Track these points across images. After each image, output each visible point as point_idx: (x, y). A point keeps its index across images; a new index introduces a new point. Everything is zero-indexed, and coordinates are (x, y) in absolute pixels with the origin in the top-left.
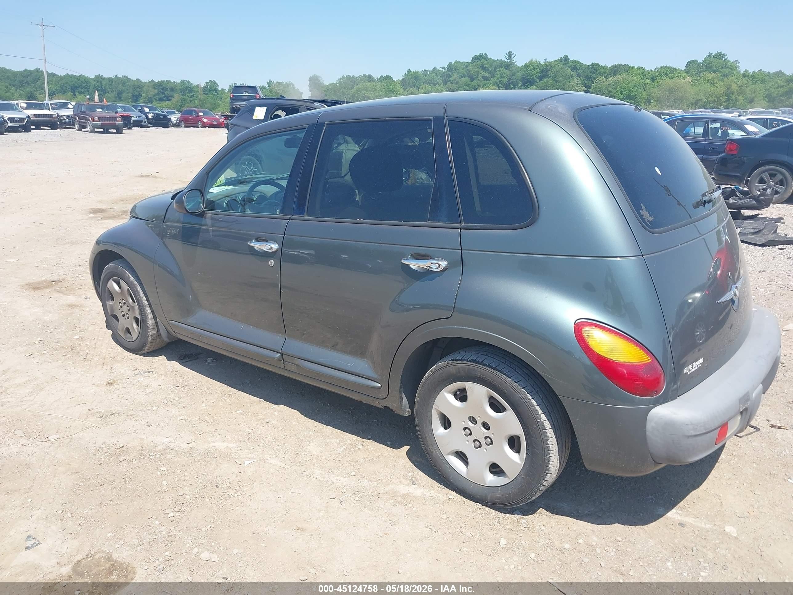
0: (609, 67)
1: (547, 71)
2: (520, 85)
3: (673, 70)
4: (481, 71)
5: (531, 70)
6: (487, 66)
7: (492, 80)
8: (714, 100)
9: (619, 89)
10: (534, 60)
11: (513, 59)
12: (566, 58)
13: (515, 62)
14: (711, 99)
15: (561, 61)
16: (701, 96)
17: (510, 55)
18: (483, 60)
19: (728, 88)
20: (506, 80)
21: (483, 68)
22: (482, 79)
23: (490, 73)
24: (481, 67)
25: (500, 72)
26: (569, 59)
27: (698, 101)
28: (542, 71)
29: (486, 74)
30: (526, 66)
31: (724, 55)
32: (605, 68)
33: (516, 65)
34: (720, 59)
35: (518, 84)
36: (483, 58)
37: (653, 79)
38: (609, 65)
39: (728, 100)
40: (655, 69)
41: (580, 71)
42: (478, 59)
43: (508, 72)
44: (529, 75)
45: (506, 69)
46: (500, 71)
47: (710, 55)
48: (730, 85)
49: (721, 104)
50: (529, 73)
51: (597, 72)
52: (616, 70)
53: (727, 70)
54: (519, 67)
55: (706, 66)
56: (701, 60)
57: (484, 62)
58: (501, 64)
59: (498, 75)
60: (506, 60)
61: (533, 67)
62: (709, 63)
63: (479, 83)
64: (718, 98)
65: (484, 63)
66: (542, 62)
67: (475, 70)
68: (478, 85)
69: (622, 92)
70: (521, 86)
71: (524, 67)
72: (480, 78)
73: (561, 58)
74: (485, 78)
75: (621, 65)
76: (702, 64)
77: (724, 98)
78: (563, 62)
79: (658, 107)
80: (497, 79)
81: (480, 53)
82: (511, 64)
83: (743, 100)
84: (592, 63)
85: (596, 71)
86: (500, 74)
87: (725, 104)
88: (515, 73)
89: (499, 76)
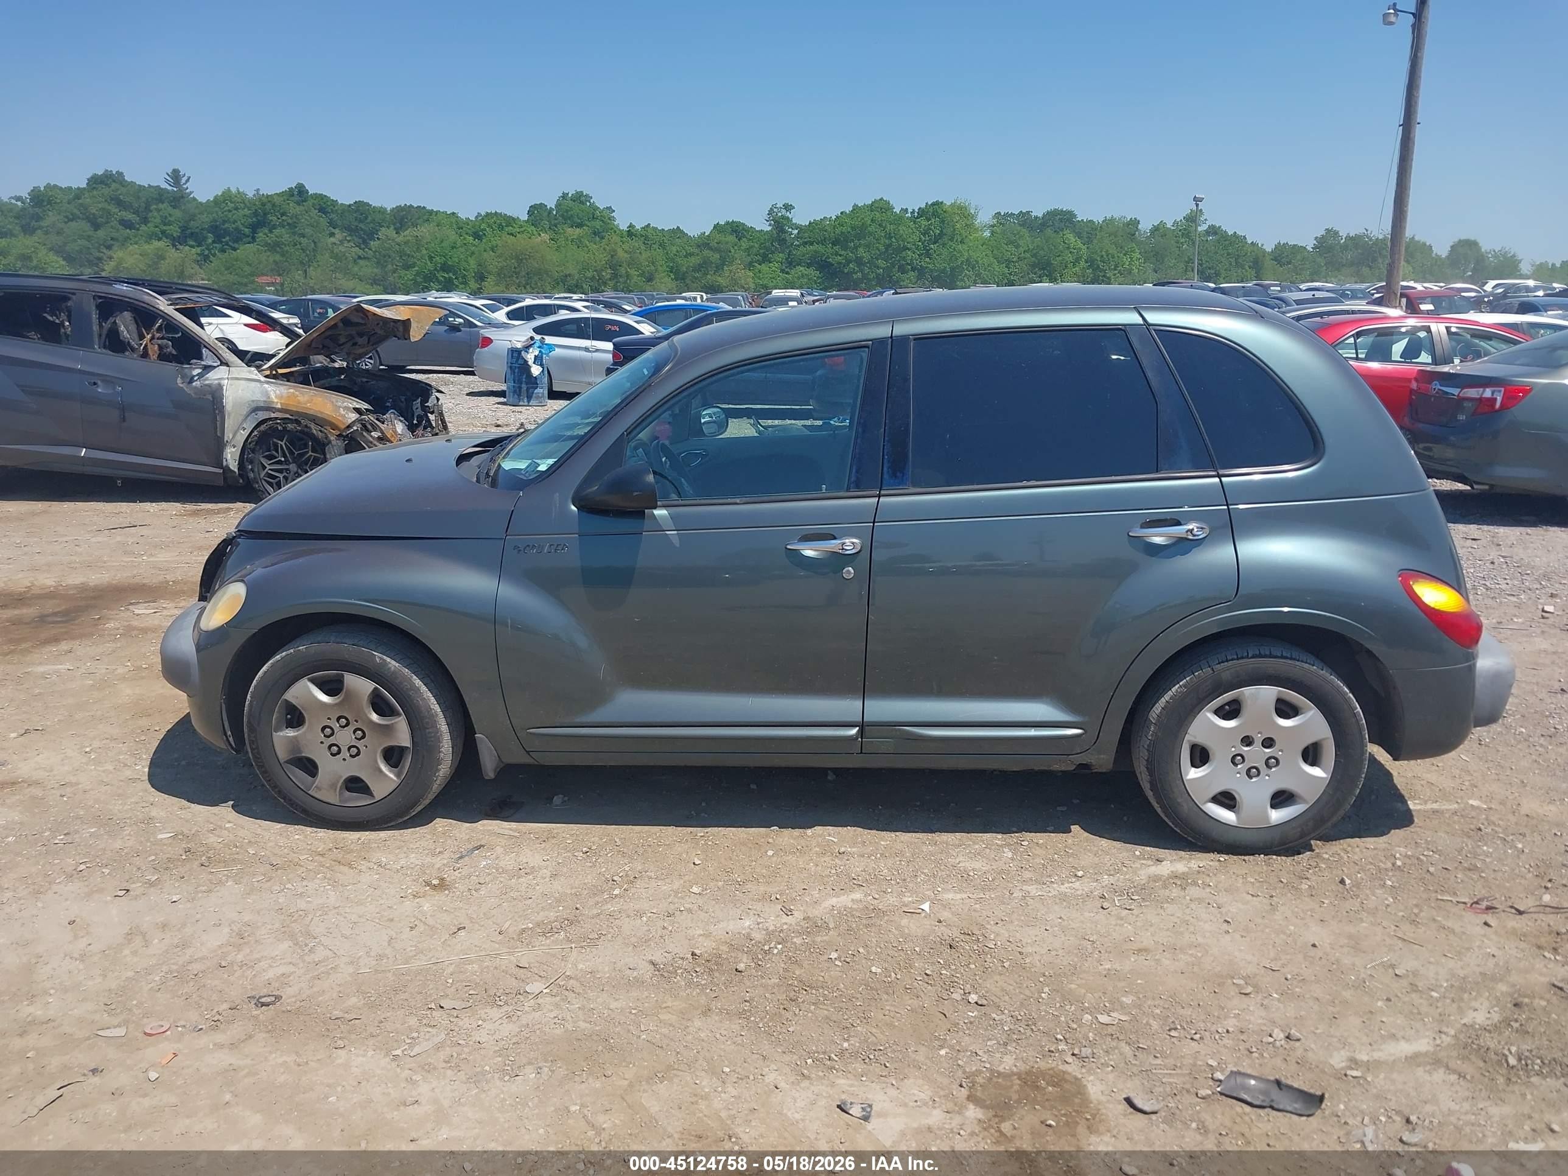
0: (389, 209)
1: (265, 214)
2: (210, 241)
3: (510, 221)
4: (114, 209)
5: (230, 211)
6: (127, 199)
7: (143, 228)
8: (593, 276)
9: (424, 252)
10: (234, 190)
11: (185, 186)
12: (301, 190)
13: (191, 193)
14: (589, 274)
15: (293, 195)
16: (572, 269)
17: (176, 176)
18: (114, 185)
19: (612, 256)
20: (177, 229)
21: (120, 203)
22: (121, 227)
23: (136, 212)
24: (112, 199)
25: (161, 213)
26: (307, 192)
27: (566, 276)
28: (256, 214)
29: (129, 216)
30: (217, 202)
31: (588, 198)
32: (381, 211)
33: (194, 199)
34: (582, 203)
35: (205, 238)
36: (114, 181)
37: (477, 236)
38: (389, 205)
39: (615, 276)
40: (476, 217)
41: (333, 216)
42: (102, 182)
43: (177, 213)
44: (228, 221)
45: (174, 207)
46: (159, 210)
47: (564, 196)
48: (615, 251)
49: (605, 284)
50: (226, 216)
51: (368, 221)
52: (405, 217)
53: (598, 224)
54: (201, 203)
55: (562, 216)
56: (551, 204)
57: (118, 189)
58: (160, 195)
59: (155, 217)
60: (170, 188)
61: (233, 205)
62: (567, 211)
63: (114, 235)
64: (599, 272)
65: (119, 192)
66: (250, 194)
67: (100, 206)
68: (112, 239)
69: (431, 258)
70: (214, 242)
71: (213, 204)
72: (115, 223)
73: (291, 189)
74: (127, 225)
75: (411, 206)
76: (554, 213)
77: (607, 274)
78: (296, 198)
79: (502, 288)
80: (156, 227)
81: (107, 171)
82: (182, 197)
83: (638, 276)
84: (356, 202)
85: (366, 218)
86: (161, 216)
87: (611, 283)
88: (194, 215)
89: (158, 220)
